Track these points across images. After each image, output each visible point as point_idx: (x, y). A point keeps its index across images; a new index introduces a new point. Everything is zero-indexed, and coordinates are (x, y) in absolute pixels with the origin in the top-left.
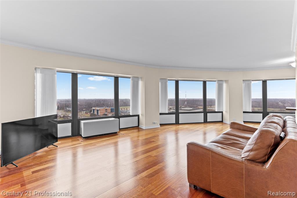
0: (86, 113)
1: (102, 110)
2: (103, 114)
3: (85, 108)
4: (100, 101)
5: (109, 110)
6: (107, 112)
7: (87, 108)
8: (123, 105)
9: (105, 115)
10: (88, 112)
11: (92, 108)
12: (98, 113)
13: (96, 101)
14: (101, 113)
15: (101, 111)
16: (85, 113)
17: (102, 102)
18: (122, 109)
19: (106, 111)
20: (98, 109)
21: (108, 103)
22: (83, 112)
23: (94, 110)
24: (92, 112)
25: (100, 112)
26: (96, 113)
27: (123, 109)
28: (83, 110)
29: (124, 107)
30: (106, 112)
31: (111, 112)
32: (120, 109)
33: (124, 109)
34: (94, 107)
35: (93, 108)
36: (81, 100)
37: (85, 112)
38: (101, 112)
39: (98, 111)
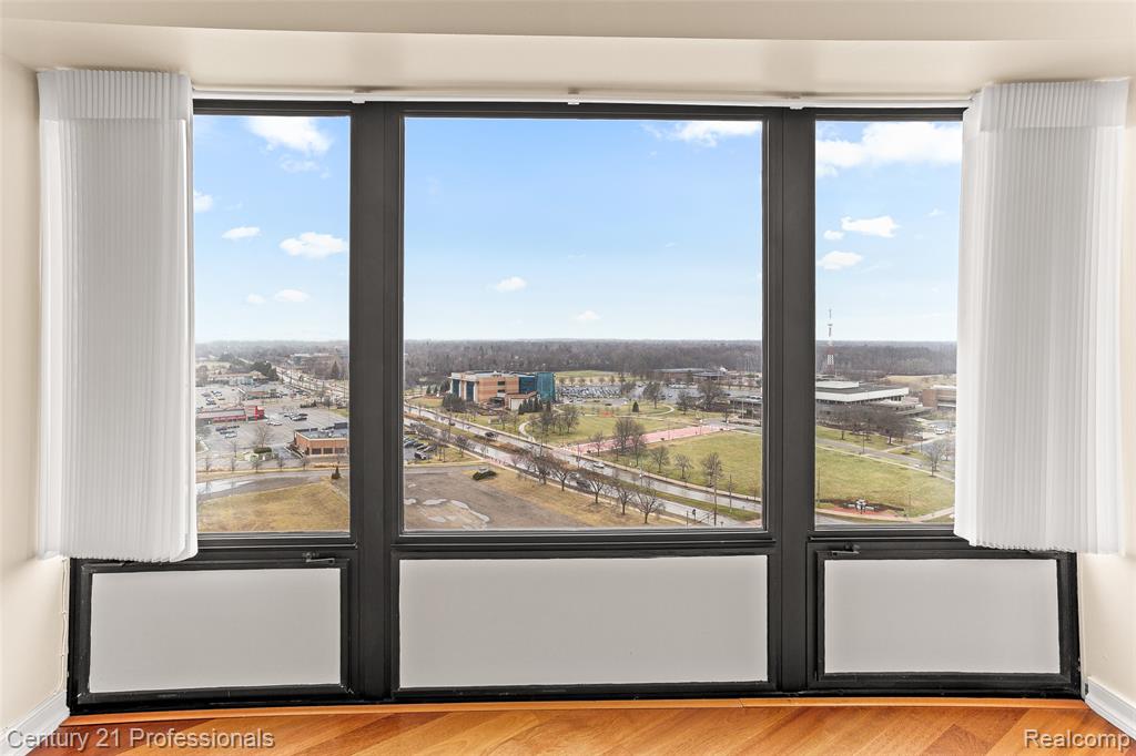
0: (428, 392)
1: (485, 384)
2: (491, 400)
3: (425, 375)
4: (481, 348)
5: (512, 383)
6: (503, 391)
7: (433, 374)
8: (568, 363)
9: (497, 401)
10: (436, 391)
11: (450, 375)
12: (470, 393)
13: (467, 348)
14: (482, 397)
15: (481, 388)
16: (424, 393)
17: (490, 352)
18: (562, 381)
19: (501, 387)
20: (472, 378)
21: (512, 357)
22: (417, 389)
23: (456, 382)
24: (451, 391)
25: (479, 392)
26: (463, 394)
27: (567, 382)
28: (418, 383)
29: (572, 373)
30: (499, 391)
31: (521, 391)
32: (557, 382)
33: (572, 380)
34: (458, 371)
35: (455, 376)
36: (416, 346)
37: (425, 387)
38: (485, 392)
39: (470, 385)
